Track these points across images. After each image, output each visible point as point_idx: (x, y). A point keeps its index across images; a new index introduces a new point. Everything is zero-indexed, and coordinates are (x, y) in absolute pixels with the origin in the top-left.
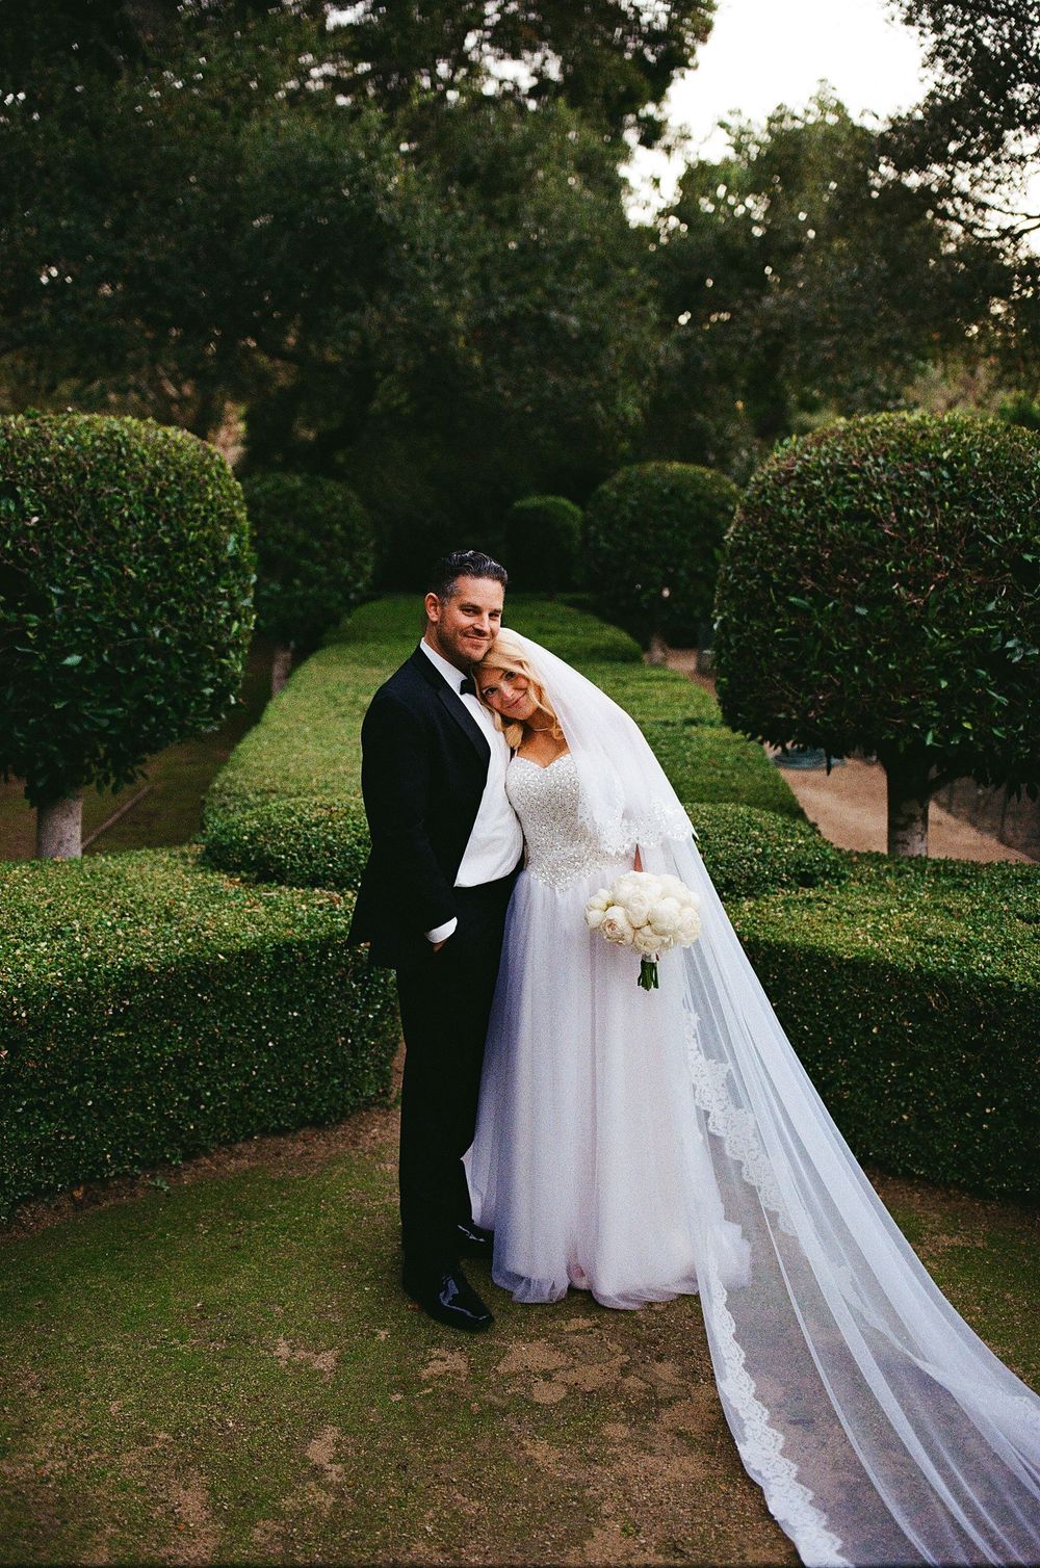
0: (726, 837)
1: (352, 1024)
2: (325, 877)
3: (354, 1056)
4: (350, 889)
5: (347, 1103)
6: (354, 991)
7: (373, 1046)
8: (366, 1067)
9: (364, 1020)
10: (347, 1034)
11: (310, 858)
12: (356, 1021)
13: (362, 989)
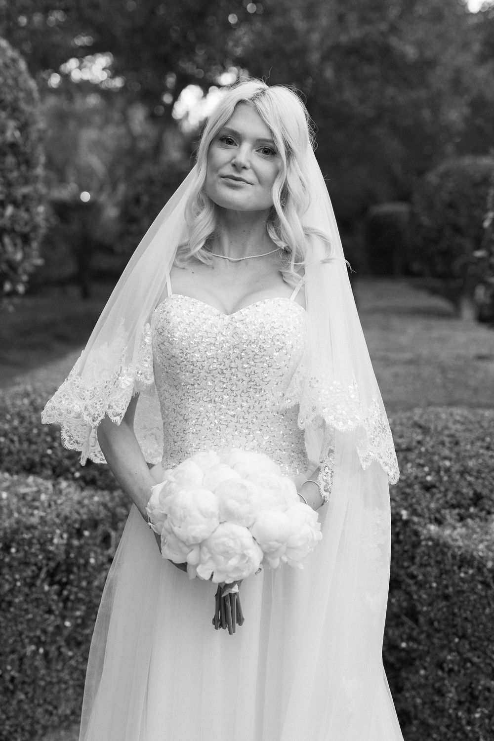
0: (479, 444)
1: (44, 631)
2: (43, 465)
3: (48, 667)
4: (66, 479)
5: (38, 722)
6: (47, 594)
7: (71, 658)
8: (60, 681)
9: (59, 629)
10: (39, 643)
11: (30, 442)
12: (51, 629)
13: (59, 594)
